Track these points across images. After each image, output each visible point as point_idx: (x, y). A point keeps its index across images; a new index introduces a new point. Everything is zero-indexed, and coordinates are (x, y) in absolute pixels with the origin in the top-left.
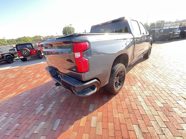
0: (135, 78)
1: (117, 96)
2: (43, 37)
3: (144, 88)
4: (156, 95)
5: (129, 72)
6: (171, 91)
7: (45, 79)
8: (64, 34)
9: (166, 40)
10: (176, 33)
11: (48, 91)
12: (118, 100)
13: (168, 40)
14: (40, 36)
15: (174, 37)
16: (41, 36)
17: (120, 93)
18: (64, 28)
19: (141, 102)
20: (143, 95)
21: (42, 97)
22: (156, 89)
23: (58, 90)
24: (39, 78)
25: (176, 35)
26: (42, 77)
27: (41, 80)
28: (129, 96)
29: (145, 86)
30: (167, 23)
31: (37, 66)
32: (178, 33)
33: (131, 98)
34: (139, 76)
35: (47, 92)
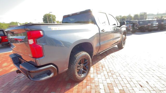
0: (103, 66)
1: (80, 84)
2: (20, 24)
3: (108, 76)
4: (116, 83)
5: (100, 61)
6: (131, 79)
7: (11, 68)
8: (44, 21)
9: (146, 31)
10: (154, 25)
11: (12, 80)
12: (80, 88)
13: (147, 31)
14: (16, 22)
15: (153, 29)
16: (18, 23)
17: (85, 81)
18: (44, 15)
19: (101, 89)
20: (105, 82)
21: (3, 86)
22: (119, 77)
23: (22, 79)
24: (6, 67)
25: (155, 27)
26: (9, 65)
27: (7, 69)
28: (92, 84)
29: (110, 74)
30: (149, 15)
31: (7, 55)
32: (156, 25)
33: (93, 85)
34: (108, 65)
35: (10, 81)
